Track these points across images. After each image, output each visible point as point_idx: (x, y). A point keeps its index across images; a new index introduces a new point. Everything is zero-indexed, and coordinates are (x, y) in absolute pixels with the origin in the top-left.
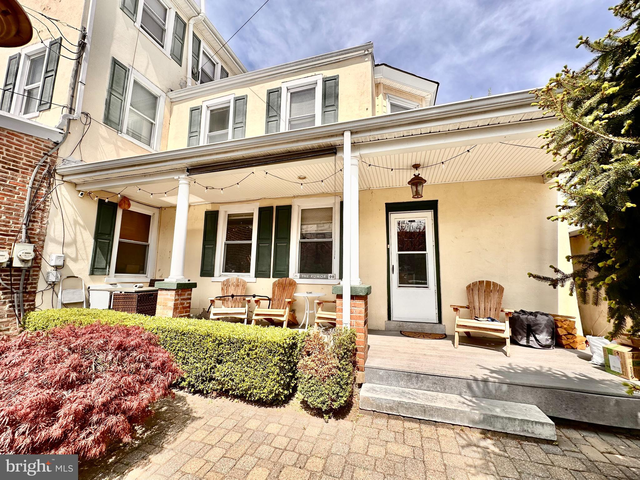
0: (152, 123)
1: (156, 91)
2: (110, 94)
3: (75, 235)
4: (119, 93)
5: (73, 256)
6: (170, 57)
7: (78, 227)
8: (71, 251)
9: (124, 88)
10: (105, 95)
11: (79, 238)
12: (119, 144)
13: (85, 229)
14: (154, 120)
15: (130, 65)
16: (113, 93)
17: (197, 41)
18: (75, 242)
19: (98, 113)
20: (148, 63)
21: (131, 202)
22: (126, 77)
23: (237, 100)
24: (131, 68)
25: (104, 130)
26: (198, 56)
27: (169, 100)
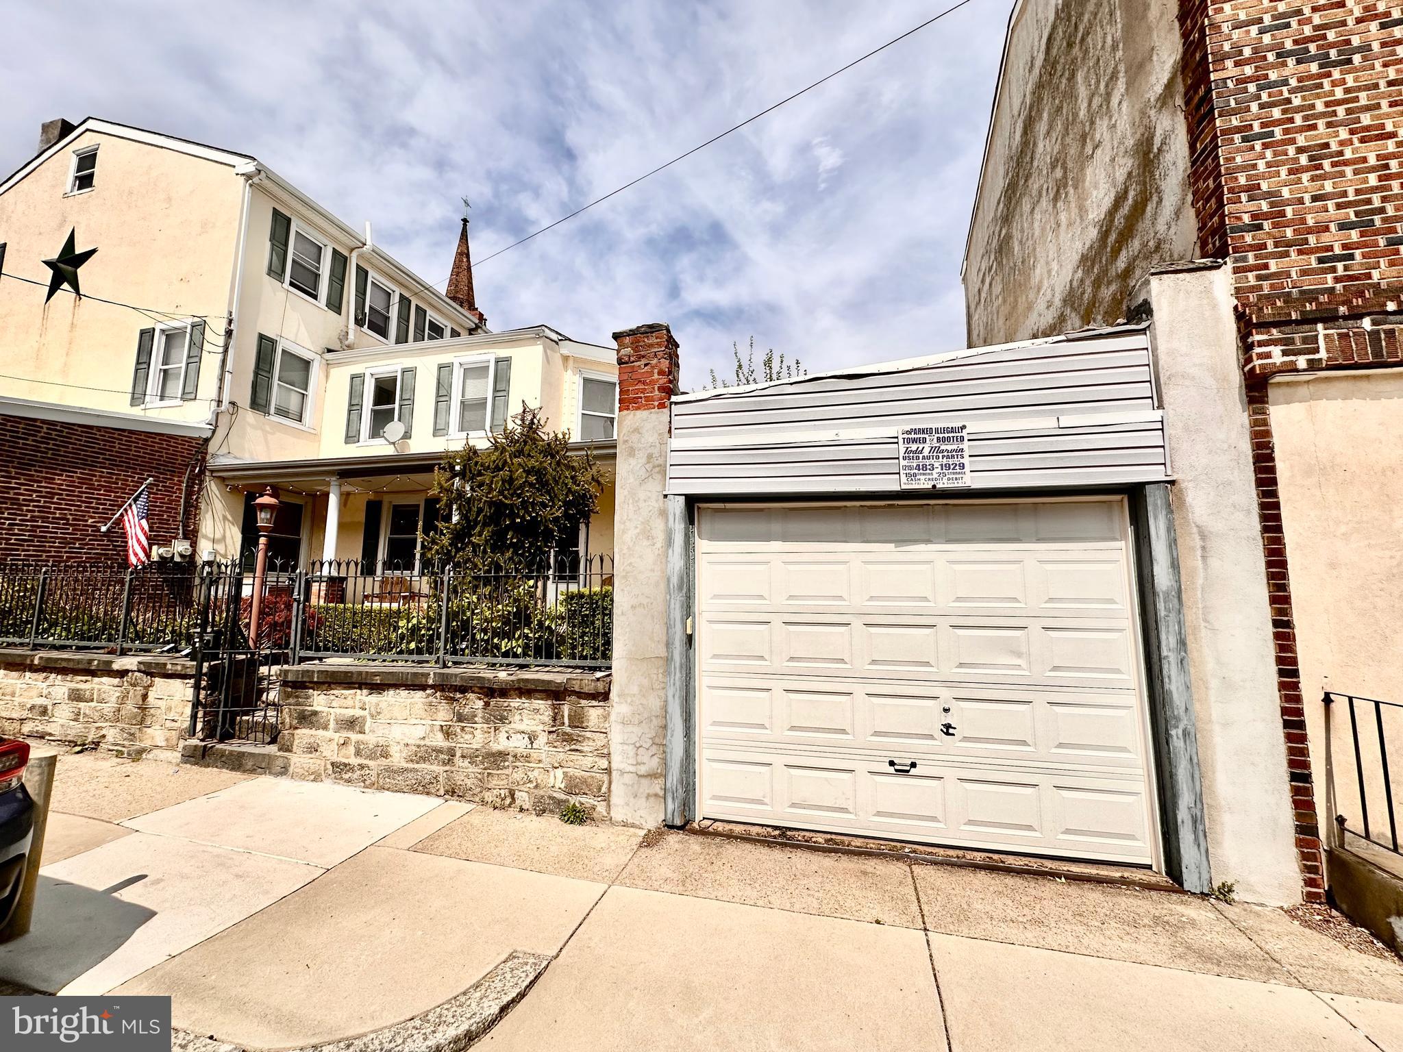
0: (303, 394)
1: (306, 355)
2: (256, 374)
3: (224, 530)
4: (266, 371)
5: (222, 552)
6: (326, 309)
7: (227, 522)
8: (220, 548)
9: (272, 364)
10: (251, 377)
11: (228, 534)
12: (268, 428)
13: (233, 525)
14: (306, 390)
15: (277, 335)
16: (260, 372)
17: (362, 274)
18: (224, 537)
19: (245, 398)
20: (299, 325)
21: (280, 491)
22: (274, 350)
23: (404, 371)
24: (278, 339)
25: (251, 417)
26: (365, 294)
27: (324, 362)
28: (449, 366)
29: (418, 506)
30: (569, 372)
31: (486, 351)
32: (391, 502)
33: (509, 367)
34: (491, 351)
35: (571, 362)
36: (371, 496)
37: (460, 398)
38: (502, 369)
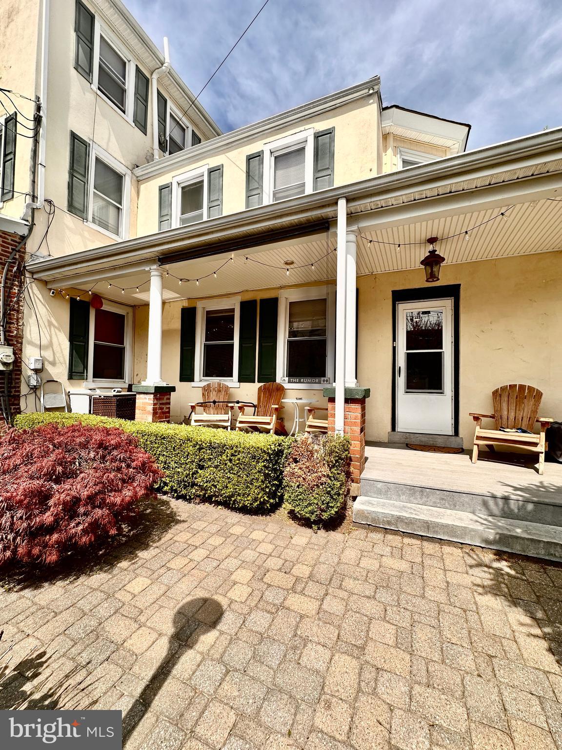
0: (118, 208)
1: (120, 169)
2: (72, 176)
3: (51, 337)
4: (81, 175)
5: (51, 359)
6: (133, 124)
7: (52, 328)
8: (48, 354)
9: (86, 168)
10: (66, 177)
11: (55, 340)
12: (86, 234)
13: (60, 331)
14: (120, 203)
15: (90, 139)
16: (75, 174)
17: (162, 101)
18: (51, 344)
19: (61, 199)
20: (110, 134)
21: (103, 301)
22: (87, 154)
23: (211, 171)
24: (91, 143)
25: (69, 220)
26: (165, 121)
27: (135, 178)
28: (259, 155)
29: (233, 310)
30: (390, 151)
31: (302, 128)
32: (204, 308)
33: (332, 140)
34: (307, 127)
35: (391, 140)
36: (186, 304)
37: (272, 189)
38: (324, 144)
